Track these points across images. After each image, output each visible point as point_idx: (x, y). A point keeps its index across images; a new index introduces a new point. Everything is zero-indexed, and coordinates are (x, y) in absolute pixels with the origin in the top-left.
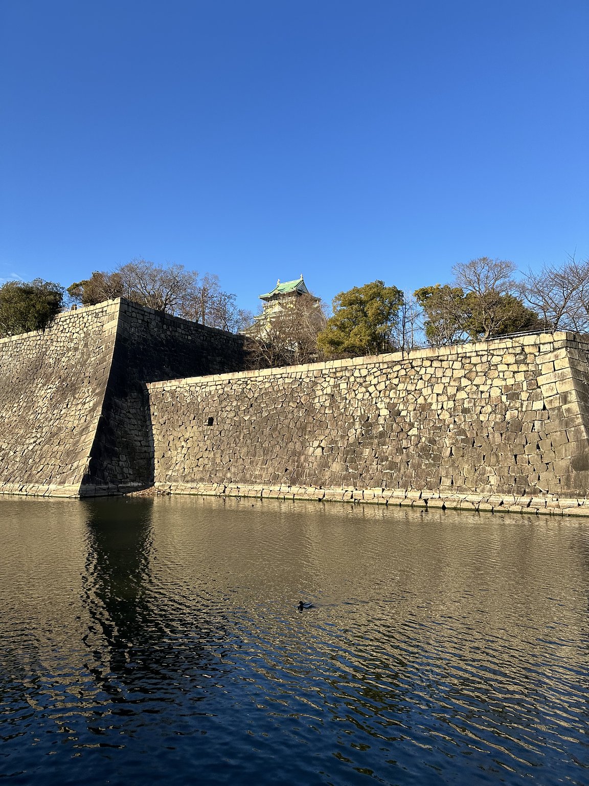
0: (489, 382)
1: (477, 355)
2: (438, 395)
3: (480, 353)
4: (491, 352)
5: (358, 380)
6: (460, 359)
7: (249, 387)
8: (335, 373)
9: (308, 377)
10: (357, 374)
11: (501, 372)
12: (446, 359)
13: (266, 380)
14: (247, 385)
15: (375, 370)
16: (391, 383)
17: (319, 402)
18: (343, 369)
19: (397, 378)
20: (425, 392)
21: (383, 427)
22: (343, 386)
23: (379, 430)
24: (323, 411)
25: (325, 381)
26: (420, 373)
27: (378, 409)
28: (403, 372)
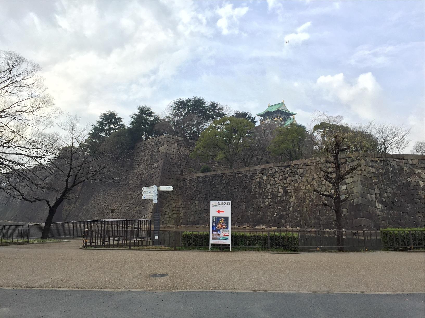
2: (304, 182)
5: (271, 175)
9: (249, 173)
10: (270, 172)
12: (308, 165)
15: (278, 170)
16: (285, 176)
17: (254, 186)
18: (265, 169)
19: (287, 174)
20: (299, 181)
21: (280, 198)
22: (264, 178)
23: (278, 199)
24: (255, 190)
25: (257, 175)
26: (297, 172)
27: (279, 189)
28: (290, 171)
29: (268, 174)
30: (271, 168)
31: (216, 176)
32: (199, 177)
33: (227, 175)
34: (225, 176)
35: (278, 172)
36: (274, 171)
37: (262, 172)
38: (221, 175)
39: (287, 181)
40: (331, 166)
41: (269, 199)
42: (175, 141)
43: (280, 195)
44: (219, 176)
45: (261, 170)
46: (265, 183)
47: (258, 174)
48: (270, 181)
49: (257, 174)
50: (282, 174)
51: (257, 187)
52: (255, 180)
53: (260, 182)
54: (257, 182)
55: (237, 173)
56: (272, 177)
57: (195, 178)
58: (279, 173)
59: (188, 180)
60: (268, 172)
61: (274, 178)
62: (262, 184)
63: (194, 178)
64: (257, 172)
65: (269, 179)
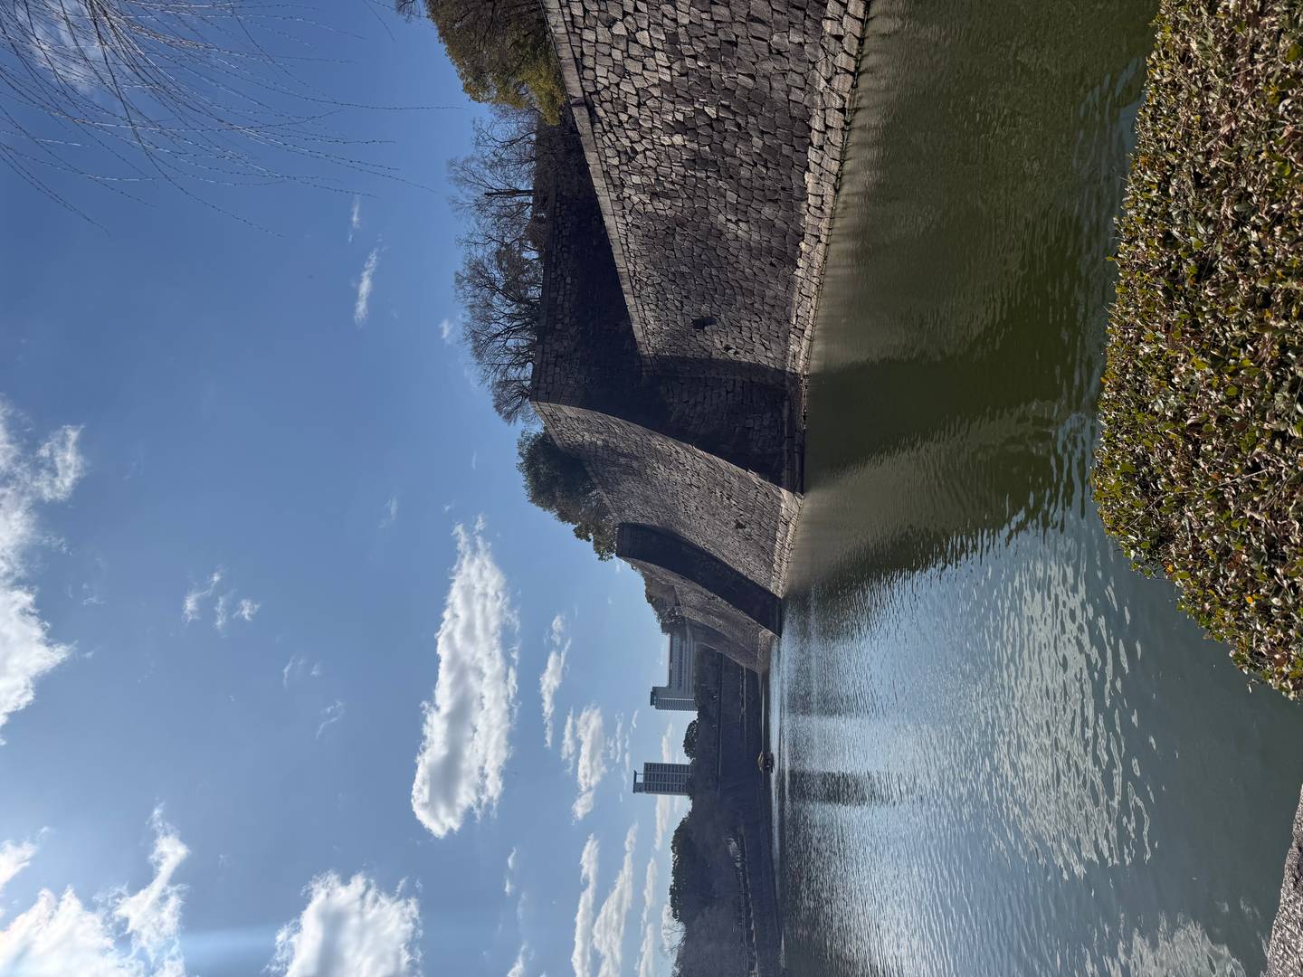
1: (568, 6)
2: (644, 68)
6: (577, 31)
7: (644, 279)
8: (615, 186)
10: (615, 161)
12: (580, 50)
14: (641, 280)
15: (605, 139)
17: (665, 211)
18: (607, 175)
19: (616, 114)
20: (640, 83)
21: (704, 146)
22: (636, 179)
23: (709, 151)
25: (629, 198)
28: (607, 106)
29: (624, 168)
30: (603, 159)
31: (637, 295)
32: (644, 331)
36: (610, 152)
38: (634, 283)
39: (642, 117)
43: (693, 146)
44: (638, 289)
45: (611, 186)
46: (653, 180)
47: (626, 195)
48: (646, 165)
50: (621, 130)
51: (669, 202)
54: (651, 200)
56: (631, 159)
60: (617, 166)
62: (659, 189)
64: (618, 197)
65: (640, 167)
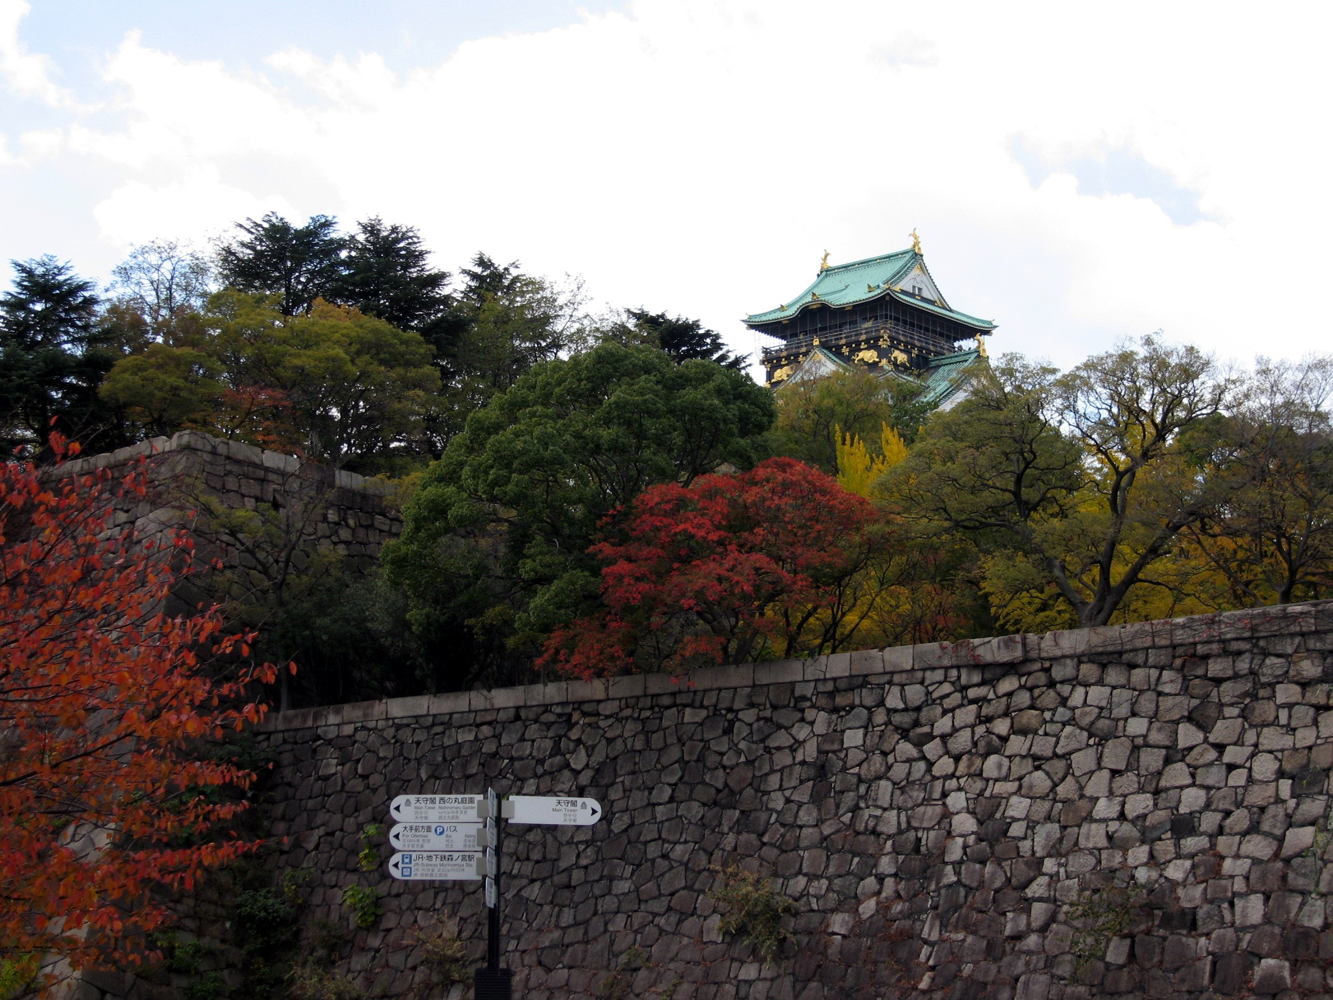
0: (1251, 736)
1: (1225, 653)
2: (1115, 773)
3: (1235, 646)
4: (1262, 643)
5: (897, 719)
6: (1178, 662)
7: (574, 734)
8: (831, 695)
9: (751, 705)
10: (893, 700)
11: (1282, 706)
12: (1140, 662)
13: (627, 712)
14: (571, 725)
15: (947, 688)
16: (988, 731)
17: (781, 788)
18: (858, 682)
19: (1006, 714)
20: (1083, 761)
21: (958, 873)
22: (854, 738)
23: (945, 881)
24: (789, 819)
25: (802, 720)
26: (1070, 703)
27: (947, 815)
28: (1024, 698)
29: (880, 717)
30: (897, 678)
31: (523, 714)
32: (405, 721)
33: (598, 714)
34: (587, 720)
35: (947, 703)
36: (915, 693)
37: (840, 700)
38: (558, 710)
39: (1006, 762)
40: (1287, 672)
41: (881, 879)
42: (246, 476)
43: (955, 852)
44: (544, 718)
45: (830, 686)
46: (856, 770)
47: (810, 714)
48: (891, 759)
49: (802, 711)
50: (971, 719)
51: (805, 799)
52: (793, 750)
53: (823, 767)
54: (803, 763)
55: (666, 701)
56: (904, 733)
57: (381, 724)
58: (952, 710)
59: (329, 742)
60: (881, 703)
61: (919, 743)
62: (836, 781)
63: (372, 724)
64: (804, 698)
65: (886, 747)
